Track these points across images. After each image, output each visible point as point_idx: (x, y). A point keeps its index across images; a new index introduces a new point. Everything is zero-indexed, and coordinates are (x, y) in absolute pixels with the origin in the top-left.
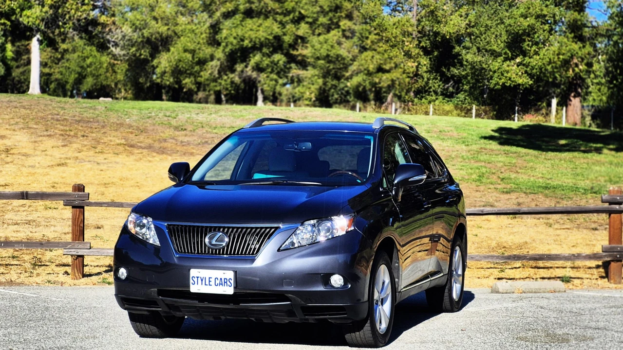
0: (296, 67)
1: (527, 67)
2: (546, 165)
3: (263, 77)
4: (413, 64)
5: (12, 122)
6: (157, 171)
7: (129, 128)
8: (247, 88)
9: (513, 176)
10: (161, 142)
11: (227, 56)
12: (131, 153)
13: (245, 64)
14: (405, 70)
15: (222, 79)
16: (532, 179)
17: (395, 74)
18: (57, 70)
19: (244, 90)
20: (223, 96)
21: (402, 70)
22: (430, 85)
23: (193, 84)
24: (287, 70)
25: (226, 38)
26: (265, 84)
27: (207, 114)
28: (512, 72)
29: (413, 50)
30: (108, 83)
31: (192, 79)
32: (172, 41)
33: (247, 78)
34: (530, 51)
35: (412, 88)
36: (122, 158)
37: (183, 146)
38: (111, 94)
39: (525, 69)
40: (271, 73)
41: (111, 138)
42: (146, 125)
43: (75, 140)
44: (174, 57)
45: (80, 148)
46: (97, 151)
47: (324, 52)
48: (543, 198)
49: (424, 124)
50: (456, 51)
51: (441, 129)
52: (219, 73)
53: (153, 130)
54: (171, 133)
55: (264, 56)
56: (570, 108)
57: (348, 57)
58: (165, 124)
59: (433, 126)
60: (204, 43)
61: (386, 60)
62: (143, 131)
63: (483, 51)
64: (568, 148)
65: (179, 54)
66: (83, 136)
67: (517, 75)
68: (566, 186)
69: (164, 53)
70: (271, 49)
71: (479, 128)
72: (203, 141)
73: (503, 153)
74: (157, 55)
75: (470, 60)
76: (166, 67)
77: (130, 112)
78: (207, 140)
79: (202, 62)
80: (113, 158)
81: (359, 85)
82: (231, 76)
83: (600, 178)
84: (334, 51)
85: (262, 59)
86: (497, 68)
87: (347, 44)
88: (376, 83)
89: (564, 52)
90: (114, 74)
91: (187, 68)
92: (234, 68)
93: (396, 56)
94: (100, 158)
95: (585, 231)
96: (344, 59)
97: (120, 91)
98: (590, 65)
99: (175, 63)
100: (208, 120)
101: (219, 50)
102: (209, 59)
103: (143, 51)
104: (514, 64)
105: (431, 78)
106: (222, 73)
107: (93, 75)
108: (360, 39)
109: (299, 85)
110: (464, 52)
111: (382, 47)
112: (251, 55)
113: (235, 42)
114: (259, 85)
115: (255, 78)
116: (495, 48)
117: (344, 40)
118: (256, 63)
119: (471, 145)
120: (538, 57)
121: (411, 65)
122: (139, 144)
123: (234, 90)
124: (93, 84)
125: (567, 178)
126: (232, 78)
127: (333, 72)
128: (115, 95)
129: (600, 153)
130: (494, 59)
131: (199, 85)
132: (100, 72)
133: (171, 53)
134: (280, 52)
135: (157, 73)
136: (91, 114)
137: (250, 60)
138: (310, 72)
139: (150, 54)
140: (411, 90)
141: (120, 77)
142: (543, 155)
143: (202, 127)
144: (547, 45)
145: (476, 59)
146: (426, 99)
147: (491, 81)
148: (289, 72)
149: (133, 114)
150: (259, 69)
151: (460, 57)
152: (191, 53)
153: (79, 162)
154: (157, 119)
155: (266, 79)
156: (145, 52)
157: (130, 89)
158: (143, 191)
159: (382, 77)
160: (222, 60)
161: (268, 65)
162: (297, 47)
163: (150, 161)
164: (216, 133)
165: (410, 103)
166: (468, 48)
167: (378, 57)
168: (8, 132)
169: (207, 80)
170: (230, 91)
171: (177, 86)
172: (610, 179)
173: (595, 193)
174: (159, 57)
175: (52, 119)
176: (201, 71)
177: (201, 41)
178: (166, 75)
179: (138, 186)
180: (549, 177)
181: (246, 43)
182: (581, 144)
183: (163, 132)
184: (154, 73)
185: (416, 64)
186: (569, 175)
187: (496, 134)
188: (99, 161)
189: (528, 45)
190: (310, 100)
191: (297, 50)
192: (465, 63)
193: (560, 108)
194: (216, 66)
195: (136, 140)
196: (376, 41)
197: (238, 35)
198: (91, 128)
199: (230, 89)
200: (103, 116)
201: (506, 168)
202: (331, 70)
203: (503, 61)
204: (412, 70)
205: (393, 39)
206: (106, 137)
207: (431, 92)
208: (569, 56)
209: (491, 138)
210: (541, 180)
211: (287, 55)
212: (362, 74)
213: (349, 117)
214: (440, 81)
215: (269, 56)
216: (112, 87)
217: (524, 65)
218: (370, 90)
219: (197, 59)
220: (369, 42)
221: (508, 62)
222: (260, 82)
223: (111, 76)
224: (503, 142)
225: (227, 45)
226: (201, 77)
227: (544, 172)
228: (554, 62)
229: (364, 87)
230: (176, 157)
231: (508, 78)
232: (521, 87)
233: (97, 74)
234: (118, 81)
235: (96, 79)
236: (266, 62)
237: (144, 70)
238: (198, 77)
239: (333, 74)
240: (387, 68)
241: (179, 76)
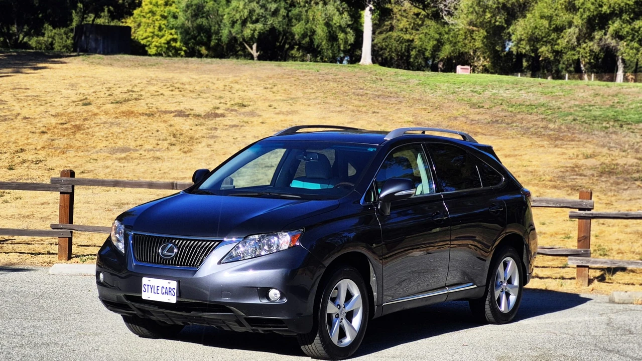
3: (622, 46)
5: (313, 96)
7: (426, 105)
11: (585, 23)
13: (603, 31)
15: (580, 48)
18: (417, 37)
19: (604, 59)
20: (582, 66)
23: (550, 52)
25: (583, 4)
26: (625, 53)
30: (466, 51)
31: (549, 47)
32: (530, 7)
33: (606, 46)
37: (472, 124)
38: (470, 62)
40: (631, 41)
42: (445, 101)
43: (363, 117)
44: (530, 23)
52: (578, 39)
53: (449, 106)
54: (465, 111)
55: (623, 22)
58: (465, 101)
60: (562, 8)
65: (535, 20)
66: (374, 112)
69: (520, 20)
70: (632, 16)
72: (494, 120)
74: (513, 22)
76: (522, 35)
78: (498, 118)
79: (559, 30)
82: (591, 43)
85: (621, 26)
90: (473, 41)
91: (543, 35)
92: (593, 36)
97: (478, 57)
99: (530, 30)
100: (513, 97)
101: (576, 16)
102: (567, 26)
103: (498, 17)
106: (581, 41)
107: (451, 42)
112: (610, 22)
113: (592, 7)
114: (618, 54)
115: (614, 46)
118: (614, 30)
123: (593, 59)
124: (450, 51)
126: (591, 46)
128: (474, 62)
131: (558, 54)
132: (458, 39)
133: (526, 20)
135: (513, 40)
136: (397, 89)
137: (609, 27)
139: (505, 20)
141: (478, 44)
143: (501, 104)
149: (440, 89)
152: (547, 20)
154: (460, 95)
155: (625, 47)
156: (500, 18)
157: (488, 57)
160: (580, 27)
161: (628, 32)
164: (511, 112)
168: (303, 107)
169: (565, 48)
170: (590, 60)
171: (533, 55)
174: (515, 24)
175: (354, 93)
176: (558, 38)
177: (560, 7)
178: (522, 42)
181: (605, 9)
183: (458, 110)
184: (510, 40)
194: (574, 34)
197: (595, 1)
198: (388, 103)
199: (589, 58)
200: (409, 90)
206: (397, 113)
215: (630, 23)
216: (470, 55)
219: (554, 26)
222: (619, 50)
223: (470, 42)
225: (584, 12)
226: (558, 45)
233: (454, 41)
234: (477, 48)
235: (454, 46)
236: (626, 29)
237: (501, 38)
238: (555, 45)
241: (535, 43)
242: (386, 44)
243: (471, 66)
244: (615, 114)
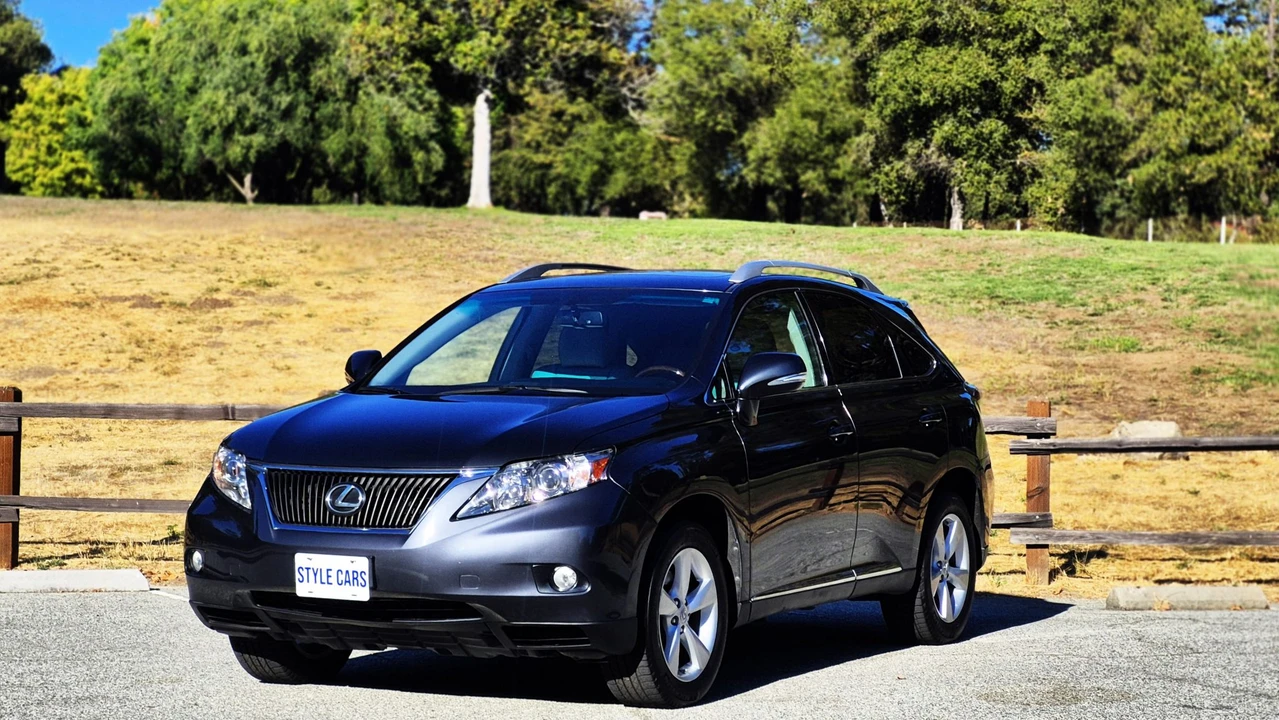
0: (1029, 146)
3: (959, 167)
4: (1264, 135)
5: (398, 264)
8: (931, 189)
11: (888, 124)
13: (923, 140)
14: (1247, 148)
15: (880, 173)
17: (1225, 157)
18: (559, 158)
19: (925, 193)
20: (883, 207)
21: (1240, 148)
23: (821, 183)
24: (1009, 152)
25: (883, 88)
26: (966, 180)
29: (1264, 106)
30: (658, 182)
31: (820, 171)
32: (780, 95)
33: (929, 169)
35: (1262, 184)
38: (664, 203)
40: (977, 158)
44: (783, 127)
47: (1076, 112)
49: (1222, 263)
52: (874, 157)
55: (960, 122)
57: (1128, 123)
59: (1242, 265)
60: (842, 98)
61: (1207, 126)
65: (792, 121)
69: (764, 120)
70: (977, 110)
74: (749, 124)
76: (768, 149)
79: (839, 138)
81: (1149, 183)
82: (898, 165)
84: (1098, 111)
85: (957, 129)
87: (1127, 95)
88: (1185, 177)
90: (669, 163)
91: (808, 149)
92: (903, 150)
93: (1229, 119)
96: (1120, 127)
97: (681, 195)
99: (784, 140)
101: (871, 112)
102: (853, 132)
103: (720, 116)
106: (880, 160)
108: (1154, 84)
111: (1198, 100)
112: (935, 123)
113: (902, 94)
114: (953, 183)
115: (945, 169)
117: (1119, 87)
118: (943, 138)
121: (1260, 137)
123: (904, 194)
124: (626, 183)
126: (899, 170)
127: (1096, 153)
128: (672, 205)
131: (836, 185)
132: (641, 160)
133: (775, 120)
134: (996, 115)
135: (750, 160)
137: (933, 133)
138: (1050, 156)
139: (734, 122)
140: (1262, 189)
141: (681, 169)
148: (1014, 156)
150: (951, 149)
152: (814, 119)
155: (966, 170)
156: (724, 117)
157: (701, 194)
159: (1199, 162)
160: (878, 133)
161: (969, 142)
162: (1029, 104)
165: (1259, 217)
167: (1190, 120)
168: (382, 285)
169: (850, 173)
170: (897, 196)
171: (789, 187)
174: (753, 128)
175: (477, 257)
176: (837, 155)
177: (838, 95)
178: (768, 164)
181: (925, 96)
184: (744, 160)
185: (1272, 135)
190: (1055, 214)
194: (868, 145)
196: (1185, 88)
197: (907, 82)
199: (896, 192)
202: (1092, 151)
204: (1260, 147)
205: (1223, 83)
211: (1010, 120)
212: (1158, 157)
215: (973, 124)
216: (665, 190)
218: (1176, 191)
219: (827, 132)
220: (1171, 89)
222: (954, 176)
223: (664, 166)
225: (886, 103)
226: (837, 167)
229: (1163, 186)
233: (634, 164)
234: (678, 178)
235: (632, 174)
236: (967, 136)
237: (725, 155)
238: (832, 167)
239: (1097, 159)
240: (1208, 144)
241: (794, 165)
242: (499, 173)
243: (666, 212)
244: (990, 285)
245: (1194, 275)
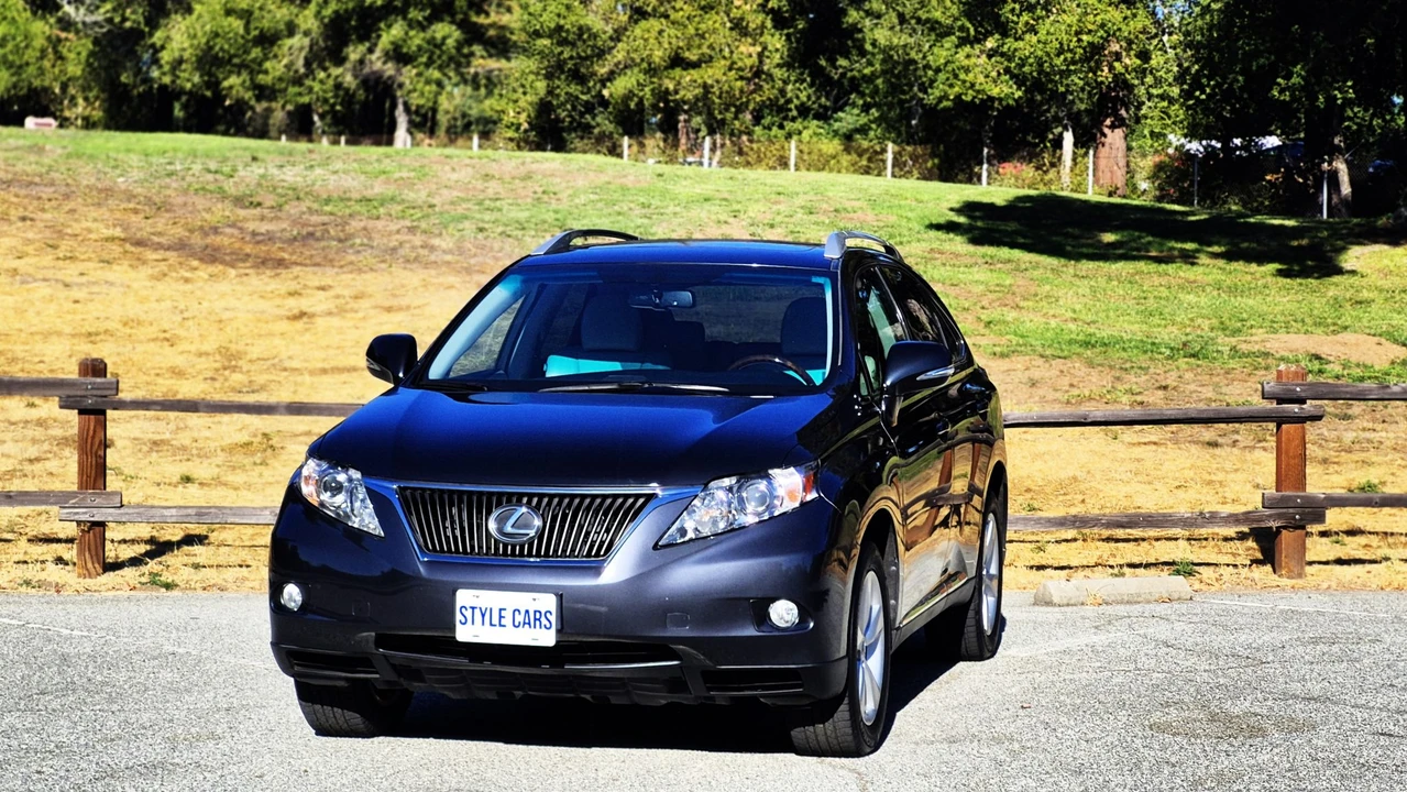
0: (485, 54)
1: (1009, 60)
2: (1080, 291)
3: (408, 74)
4: (751, 49)
6: (205, 304)
7: (129, 201)
8: (371, 97)
9: (1011, 315)
10: (206, 234)
11: (326, 26)
12: (139, 259)
13: (367, 44)
14: (734, 63)
15: (314, 79)
16: (1053, 323)
17: (710, 72)
19: (365, 104)
20: (316, 118)
21: (728, 63)
22: (789, 95)
23: (248, 89)
24: (463, 60)
26: (415, 90)
27: (302, 167)
28: (978, 70)
29: (750, 17)
30: (46, 83)
31: (245, 75)
33: (372, 77)
34: (1017, 23)
35: (748, 102)
36: (120, 273)
37: (258, 242)
38: (53, 108)
39: (1006, 63)
40: (427, 65)
41: (89, 224)
42: (168, 192)
43: (5, 228)
44: (203, 27)
45: (20, 248)
46: (61, 255)
47: (549, 20)
48: (1083, 369)
49: (797, 194)
50: (850, 21)
51: (838, 206)
52: (308, 64)
53: (185, 204)
54: (227, 213)
55: (411, 26)
56: (1103, 152)
57: (605, 32)
58: (211, 192)
59: (819, 197)
61: (690, 39)
62: (162, 207)
63: (913, 22)
64: (1121, 251)
65: (214, 19)
66: (24, 219)
67: (987, 76)
68: (1130, 341)
69: (179, 18)
70: (428, 12)
71: (921, 202)
72: (304, 232)
73: (980, 261)
74: (163, 22)
75: (882, 42)
76: (184, 50)
77: (123, 162)
78: (311, 229)
79: (268, 40)
80: (99, 272)
81: (629, 95)
82: (336, 71)
83: (1200, 321)
84: (574, 18)
85: (406, 33)
86: (942, 61)
88: (667, 91)
89: (1091, 27)
90: (59, 62)
91: (232, 51)
92: (344, 54)
93: (715, 31)
94: (70, 272)
95: (1194, 449)
96: (595, 36)
97: (73, 98)
98: (1144, 56)
99: (204, 40)
100: (309, 182)
101: (307, 12)
102: (285, 33)
103: (128, 11)
104: (982, 52)
105: (792, 78)
106: (315, 66)
107: (11, 65)
109: (490, 93)
110: (868, 22)
111: (682, 9)
112: (382, 25)
114: (399, 93)
115: (390, 77)
116: (937, 15)
118: (393, 43)
119: (909, 242)
120: (1034, 39)
121: (747, 51)
122: (156, 239)
123: (341, 104)
124: (10, 85)
125: (1130, 323)
126: (337, 77)
127: (570, 65)
128: (62, 110)
129: (1193, 264)
130: (936, 40)
131: (264, 92)
132: (26, 57)
133: (194, 16)
134: (449, 19)
135: (163, 62)
136: (33, 166)
137: (379, 37)
138: (517, 65)
139: (145, 17)
140: (747, 108)
141: (74, 69)
142: (1070, 268)
143: (298, 199)
144: (1054, 10)
145: (895, 41)
146: (781, 127)
147: (930, 91)
148: (468, 64)
149: (131, 166)
150: (399, 56)
151: (860, 36)
152: (241, 18)
153: (23, 283)
154: (188, 179)
155: (415, 79)
156: (134, 12)
157: (97, 98)
158: (182, 352)
159: (681, 77)
160: (314, 35)
161: (420, 48)
162: (486, 7)
163: (187, 280)
164: (331, 214)
165: (745, 138)
166: (879, 16)
167: (673, 32)
169: (281, 79)
170: (333, 106)
171: (208, 94)
172: (1222, 323)
173: (1193, 356)
174: (166, 26)
176: (266, 58)
178: (184, 66)
179: (168, 340)
180: (1090, 318)
182: (1149, 243)
183: (208, 210)
184: (156, 61)
185: (759, 49)
186: (1133, 313)
187: (962, 220)
188: (68, 280)
189: (1013, 10)
190: (518, 129)
191: (487, 14)
192: (868, 47)
193: (1082, 151)
194: (301, 49)
195: (149, 229)
198: (39, 198)
199: (332, 101)
200: (63, 169)
201: (992, 296)
202: (565, 61)
203: (957, 47)
204: (749, 62)
206: (76, 220)
207: (790, 110)
208: (1102, 37)
209: (950, 227)
210: (1072, 326)
211: (464, 25)
212: (636, 70)
213: (625, 176)
214: (811, 86)
215: (423, 28)
216: (53, 93)
217: (1003, 55)
218: (654, 106)
219: (257, 33)
221: (967, 49)
222: (401, 86)
223: (53, 66)
224: (978, 238)
225: (326, 2)
226: (266, 72)
227: (1078, 307)
228: (1070, 50)
229: (641, 100)
230: (247, 271)
231: (968, 84)
232: (996, 104)
233: (18, 63)
234: (69, 79)
235: (16, 74)
236: (417, 41)
237: (132, 54)
238: (259, 72)
239: (570, 69)
240: (694, 58)
241: (214, 69)
243: (56, 118)
245: (775, 208)
